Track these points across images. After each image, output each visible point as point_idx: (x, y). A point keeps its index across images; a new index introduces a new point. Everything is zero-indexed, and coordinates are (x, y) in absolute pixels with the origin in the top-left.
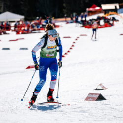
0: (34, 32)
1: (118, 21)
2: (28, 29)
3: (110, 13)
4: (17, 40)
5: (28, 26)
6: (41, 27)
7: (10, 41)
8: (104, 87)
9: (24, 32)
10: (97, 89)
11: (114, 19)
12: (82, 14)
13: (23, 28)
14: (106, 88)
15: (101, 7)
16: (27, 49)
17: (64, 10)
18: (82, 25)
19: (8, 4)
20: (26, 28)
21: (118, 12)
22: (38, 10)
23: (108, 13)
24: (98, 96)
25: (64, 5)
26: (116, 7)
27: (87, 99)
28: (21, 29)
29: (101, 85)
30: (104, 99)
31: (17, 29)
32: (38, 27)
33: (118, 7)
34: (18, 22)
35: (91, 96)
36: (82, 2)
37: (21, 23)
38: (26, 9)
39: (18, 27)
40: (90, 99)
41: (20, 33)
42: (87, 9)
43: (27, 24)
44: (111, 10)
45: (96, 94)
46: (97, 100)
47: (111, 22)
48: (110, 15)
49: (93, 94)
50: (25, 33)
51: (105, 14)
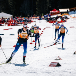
0: (18, 24)
1: (69, 19)
2: (15, 23)
3: (64, 14)
4: (8, 29)
5: (15, 21)
6: (22, 22)
7: (4, 30)
8: (60, 58)
9: (13, 24)
10: (56, 60)
11: (66, 18)
12: (47, 14)
13: (12, 22)
14: (62, 59)
15: (59, 10)
16: (14, 35)
17: (36, 12)
18: (47, 21)
19: (3, 7)
20: (13, 22)
21: (69, 14)
22: (21, 12)
23: (63, 14)
24: (57, 64)
25: (37, 9)
26: (68, 10)
27: (50, 65)
28: (10, 23)
29: (58, 57)
30: (61, 66)
31: (8, 22)
32: (21, 22)
33: (69, 11)
34: (9, 18)
35: (53, 64)
36: (47, 7)
37: (10, 19)
38: (14, 11)
39: (9, 22)
40: (52, 66)
41: (10, 25)
42: (50, 12)
43: (14, 20)
44: (65, 12)
45: (56, 63)
46: (56, 66)
47: (65, 19)
48: (64, 15)
49: (54, 63)
50: (13, 26)
51: (61, 15)
